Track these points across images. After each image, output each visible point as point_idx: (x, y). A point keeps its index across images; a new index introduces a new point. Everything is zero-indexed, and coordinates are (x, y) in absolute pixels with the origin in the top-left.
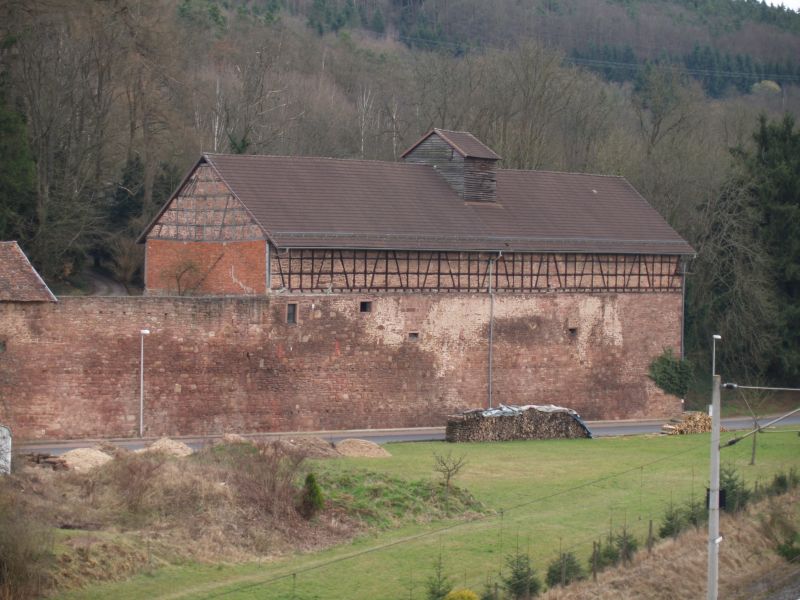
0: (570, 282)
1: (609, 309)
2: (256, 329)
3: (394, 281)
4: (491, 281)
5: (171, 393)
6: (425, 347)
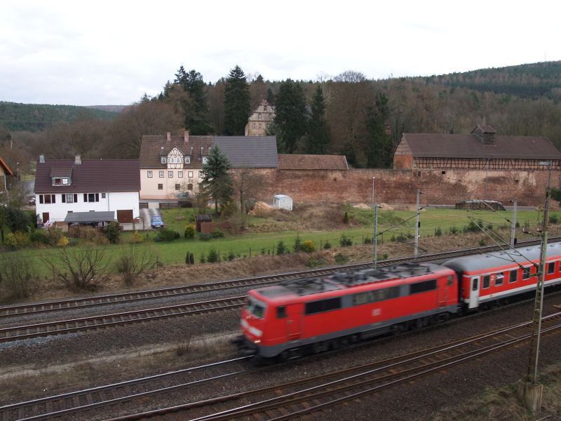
0: (517, 167)
1: (531, 175)
2: (408, 178)
3: (454, 166)
4: (487, 166)
5: (382, 193)
6: (463, 184)
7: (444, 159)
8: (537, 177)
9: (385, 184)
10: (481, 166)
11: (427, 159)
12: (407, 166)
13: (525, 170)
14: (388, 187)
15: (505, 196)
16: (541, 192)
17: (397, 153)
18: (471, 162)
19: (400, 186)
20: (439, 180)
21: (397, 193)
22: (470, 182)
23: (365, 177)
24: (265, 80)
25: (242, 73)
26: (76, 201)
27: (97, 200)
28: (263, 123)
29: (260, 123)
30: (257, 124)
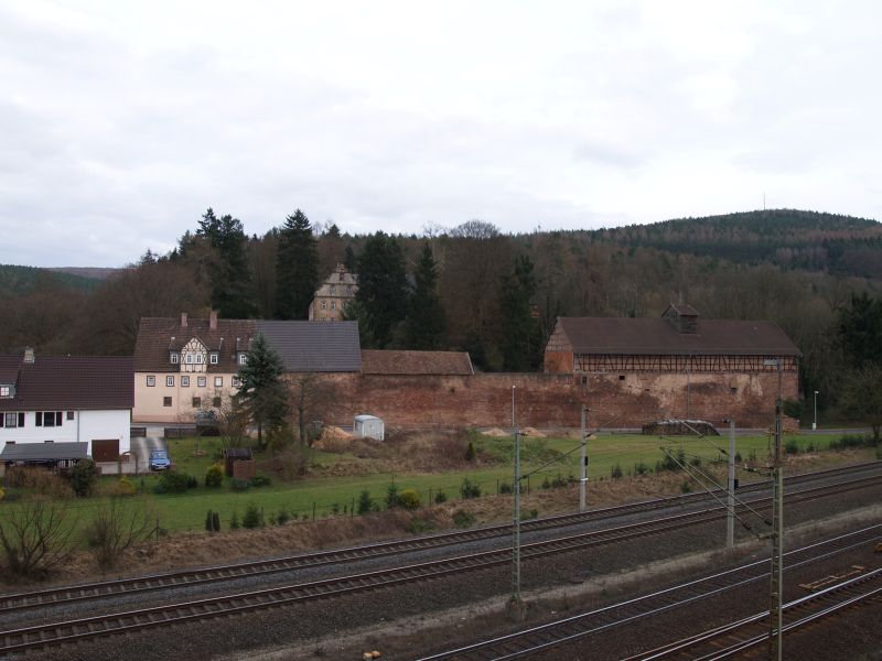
0: (732, 367)
1: (754, 380)
2: (567, 386)
3: (637, 367)
4: (688, 367)
5: (528, 411)
6: (653, 395)
7: (622, 356)
8: (764, 381)
9: (532, 396)
10: (679, 367)
11: (596, 357)
12: (565, 367)
13: (745, 371)
14: (537, 402)
15: (717, 413)
16: (769, 406)
17: (549, 348)
18: (663, 362)
19: (555, 398)
20: (615, 390)
21: (551, 411)
22: (663, 392)
23: (500, 386)
24: (342, 232)
25: (306, 222)
26: (22, 424)
27: (59, 423)
28: (339, 301)
29: (334, 300)
30: (329, 301)
